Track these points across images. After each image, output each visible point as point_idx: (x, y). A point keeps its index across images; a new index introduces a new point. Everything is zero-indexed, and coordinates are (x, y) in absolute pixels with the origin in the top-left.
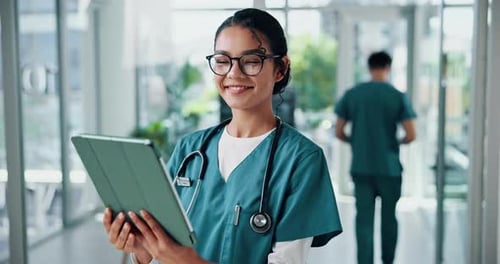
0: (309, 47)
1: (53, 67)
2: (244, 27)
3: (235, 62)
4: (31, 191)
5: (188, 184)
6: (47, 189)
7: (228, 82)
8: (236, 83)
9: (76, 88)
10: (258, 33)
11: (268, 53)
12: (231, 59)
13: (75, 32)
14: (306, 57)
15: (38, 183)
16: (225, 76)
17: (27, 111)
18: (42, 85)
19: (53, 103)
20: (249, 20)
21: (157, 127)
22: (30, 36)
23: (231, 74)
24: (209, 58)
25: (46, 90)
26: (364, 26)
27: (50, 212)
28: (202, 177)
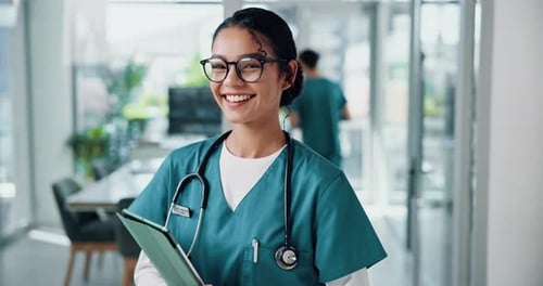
2: (242, 27)
3: (232, 68)
5: (187, 215)
7: (225, 90)
8: (233, 91)
10: (258, 34)
11: (269, 56)
12: (228, 63)
16: (221, 82)
20: (247, 20)
21: (97, 133)
23: (228, 80)
24: (204, 63)
28: (205, 206)
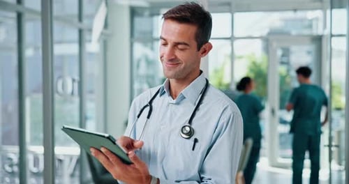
0: (254, 63)
1: (77, 78)
4: (60, 161)
6: (71, 159)
9: (91, 92)
13: (91, 54)
14: (251, 70)
15: (65, 155)
17: (57, 107)
18: (69, 90)
19: (76, 100)
22: (62, 57)
25: (72, 93)
26: (294, 48)
27: (72, 175)
